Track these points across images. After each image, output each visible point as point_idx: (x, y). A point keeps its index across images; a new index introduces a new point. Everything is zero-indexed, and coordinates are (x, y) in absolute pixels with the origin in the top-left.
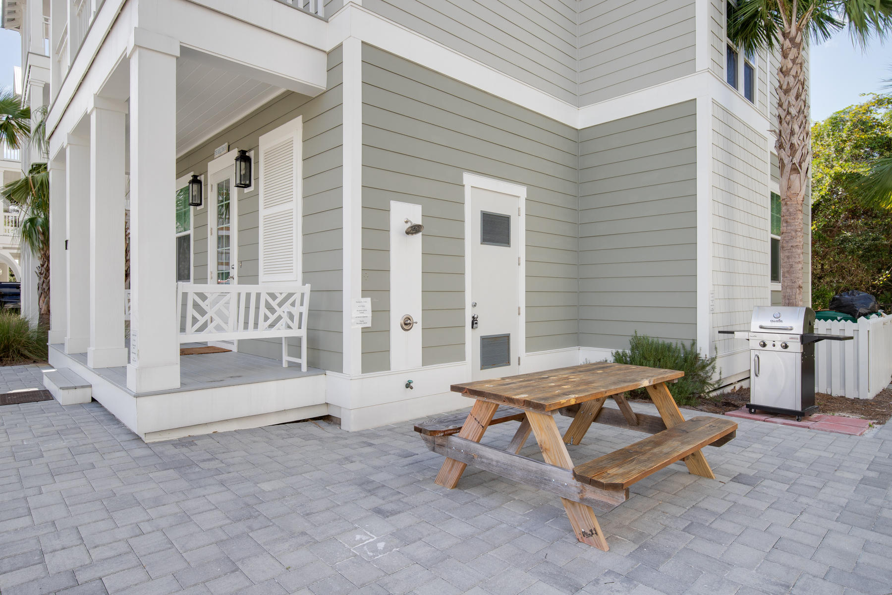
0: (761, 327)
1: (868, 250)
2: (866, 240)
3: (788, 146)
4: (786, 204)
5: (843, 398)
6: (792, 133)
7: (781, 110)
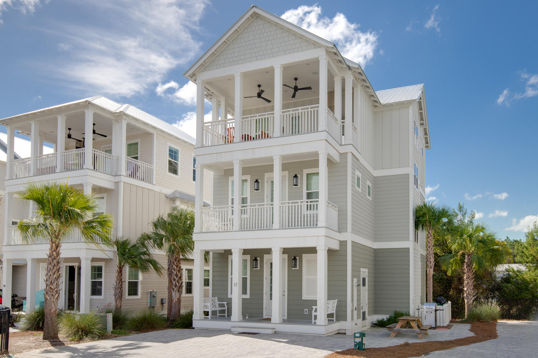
0: (426, 308)
1: (440, 279)
2: (439, 276)
3: (429, 261)
4: (429, 276)
5: (440, 326)
6: (430, 258)
7: (427, 252)
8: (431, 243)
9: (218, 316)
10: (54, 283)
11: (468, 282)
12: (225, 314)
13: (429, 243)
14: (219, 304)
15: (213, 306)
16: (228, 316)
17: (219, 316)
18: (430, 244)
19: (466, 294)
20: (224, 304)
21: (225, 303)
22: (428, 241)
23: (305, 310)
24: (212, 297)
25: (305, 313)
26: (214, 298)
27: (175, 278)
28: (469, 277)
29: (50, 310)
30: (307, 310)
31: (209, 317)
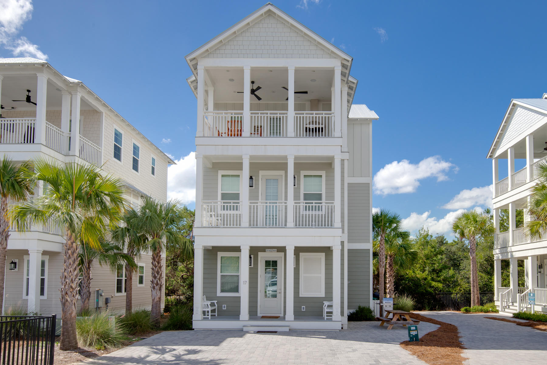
0: (385, 302)
3: (382, 261)
4: (381, 274)
6: (383, 259)
8: (383, 245)
10: (74, 281)
11: (390, 280)
13: (382, 245)
18: (383, 247)
19: (388, 290)
22: (381, 244)
23: (302, 307)
25: (302, 310)
27: (156, 275)
28: (391, 275)
29: (71, 314)
30: (305, 307)
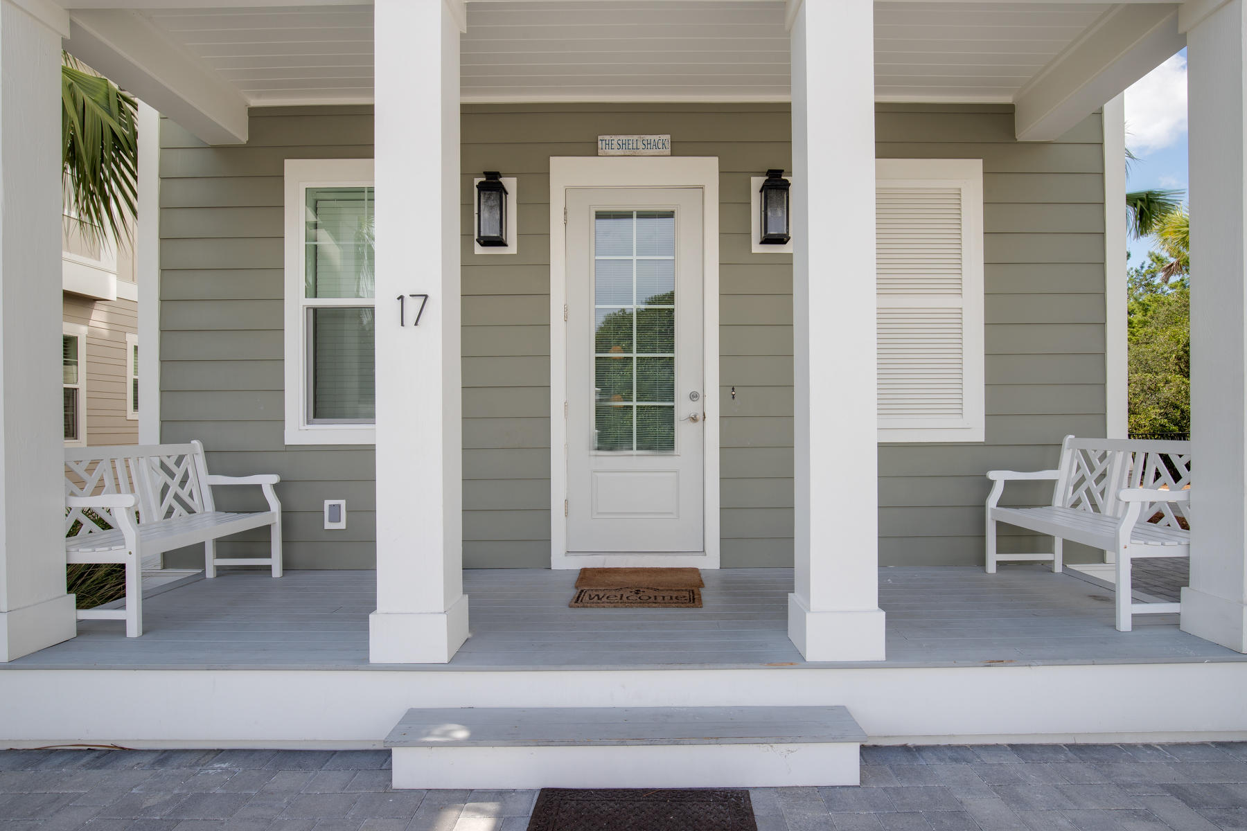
9: (210, 573)
12: (269, 556)
14: (215, 489)
15: (170, 512)
16: (287, 567)
17: (221, 571)
20: (259, 487)
21: (267, 481)
24: (163, 441)
26: (175, 449)
31: (131, 612)
